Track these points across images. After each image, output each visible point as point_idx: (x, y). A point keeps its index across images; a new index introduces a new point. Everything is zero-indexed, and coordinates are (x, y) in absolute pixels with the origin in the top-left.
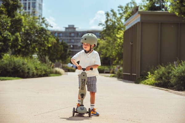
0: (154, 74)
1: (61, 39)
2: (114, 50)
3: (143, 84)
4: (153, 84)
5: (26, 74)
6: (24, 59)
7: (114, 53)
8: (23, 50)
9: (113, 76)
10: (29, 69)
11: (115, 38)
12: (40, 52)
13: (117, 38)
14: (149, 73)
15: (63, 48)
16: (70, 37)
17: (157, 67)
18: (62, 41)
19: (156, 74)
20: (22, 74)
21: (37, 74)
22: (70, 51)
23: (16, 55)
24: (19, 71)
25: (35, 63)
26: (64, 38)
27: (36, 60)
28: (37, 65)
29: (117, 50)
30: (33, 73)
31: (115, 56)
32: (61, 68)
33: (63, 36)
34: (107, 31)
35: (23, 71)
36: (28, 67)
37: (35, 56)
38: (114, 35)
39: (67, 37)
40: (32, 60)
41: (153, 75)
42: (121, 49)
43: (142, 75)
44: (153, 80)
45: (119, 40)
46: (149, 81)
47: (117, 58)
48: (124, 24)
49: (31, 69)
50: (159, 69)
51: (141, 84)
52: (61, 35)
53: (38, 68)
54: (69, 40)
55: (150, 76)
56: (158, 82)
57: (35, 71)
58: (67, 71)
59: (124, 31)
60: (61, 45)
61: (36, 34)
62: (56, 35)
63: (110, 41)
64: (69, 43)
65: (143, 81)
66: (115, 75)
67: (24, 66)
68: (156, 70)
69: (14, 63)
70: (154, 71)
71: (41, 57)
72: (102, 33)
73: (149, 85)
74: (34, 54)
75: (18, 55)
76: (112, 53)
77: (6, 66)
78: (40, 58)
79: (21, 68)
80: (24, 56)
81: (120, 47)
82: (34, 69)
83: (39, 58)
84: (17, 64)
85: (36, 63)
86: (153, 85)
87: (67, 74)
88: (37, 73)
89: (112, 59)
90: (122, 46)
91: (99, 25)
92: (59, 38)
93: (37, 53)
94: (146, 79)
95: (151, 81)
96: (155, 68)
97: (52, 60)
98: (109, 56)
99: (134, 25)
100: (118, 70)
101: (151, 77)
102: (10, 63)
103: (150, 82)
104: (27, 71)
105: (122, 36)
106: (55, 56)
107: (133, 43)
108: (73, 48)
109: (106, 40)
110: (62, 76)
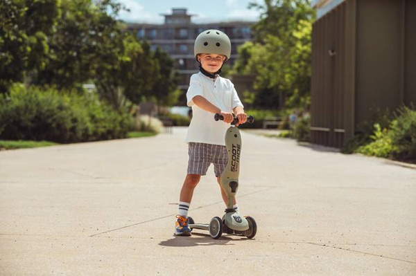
0: (391, 129)
1: (154, 44)
2: (288, 70)
3: (361, 155)
4: (388, 153)
5: (69, 134)
6: (63, 95)
7: (289, 78)
8: (60, 72)
9: (287, 136)
10: (74, 120)
11: (291, 39)
12: (100, 76)
13: (296, 39)
14: (377, 126)
15: (158, 67)
16: (177, 38)
17: (398, 110)
18: (158, 49)
19: (394, 130)
20: (57, 132)
21: (95, 133)
22: (177, 74)
23: (43, 85)
24: (50, 124)
25: (91, 105)
26: (161, 41)
27: (92, 97)
28: (94, 110)
29: (295, 69)
30: (86, 130)
31: (290, 85)
32: (155, 116)
33: (158, 38)
34: (272, 24)
35: (59, 126)
36: (71, 115)
37: (89, 89)
38: (287, 34)
39: (170, 39)
40: (82, 98)
41: (387, 132)
42: (306, 68)
43: (360, 133)
44: (386, 144)
45: (299, 45)
46: (377, 147)
47: (296, 91)
48: (313, 5)
49: (79, 120)
50: (403, 117)
51: (358, 154)
52: (154, 33)
53: (97, 116)
54: (174, 48)
55: (379, 134)
56: (400, 149)
57: (90, 126)
58: (171, 123)
59: (313, 21)
60: (153, 58)
61: (93, 33)
62: (142, 33)
63: (277, 48)
64: (176, 53)
65: (361, 147)
66: (291, 132)
67: (64, 112)
68: (395, 119)
69: (38, 105)
70: (389, 121)
71: (106, 91)
72: (258, 28)
73: (378, 156)
74: (86, 82)
75: (47, 86)
76: (283, 77)
77: (18, 114)
78: (102, 91)
79: (55, 117)
80: (63, 89)
81: (303, 63)
82: (87, 119)
83: (99, 91)
84: (46, 108)
85: (93, 104)
86: (387, 157)
87: (171, 133)
88: (94, 129)
89: (284, 92)
90: (308, 61)
91: (249, 8)
92: (149, 42)
93: (96, 80)
94: (369, 141)
95: (382, 147)
96: (394, 113)
97: (133, 97)
98: (277, 86)
99: (339, 7)
101: (382, 137)
102: (27, 107)
103: (379, 150)
104: (69, 125)
105: (306, 35)
106: (140, 87)
107: (335, 53)
108: (185, 67)
109: (268, 45)
110: (159, 137)
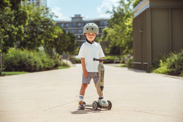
0: (167, 62)
1: (67, 30)
2: (123, 39)
3: (155, 73)
4: (166, 72)
5: (33, 68)
6: (30, 52)
7: (124, 42)
8: (29, 42)
9: (124, 66)
10: (35, 63)
11: (124, 26)
12: (46, 44)
13: (126, 26)
14: (161, 61)
15: (70, 39)
16: (77, 27)
17: (169, 54)
18: (69, 32)
20: (28, 68)
21: (44, 68)
22: (77, 42)
23: (22, 49)
24: (25, 65)
25: (42, 56)
26: (71, 28)
27: (43, 53)
28: (43, 58)
29: (126, 38)
30: (40, 66)
31: (124, 45)
32: (69, 60)
33: (69, 27)
34: (116, 20)
35: (29, 65)
36: (34, 60)
37: (41, 49)
38: (122, 24)
39: (74, 27)
40: (38, 53)
41: (165, 63)
42: (131, 37)
43: (154, 64)
44: (165, 68)
45: (128, 28)
46: (161, 70)
47: (127, 47)
48: (132, 11)
49: (37, 62)
50: (172, 57)
51: (153, 73)
52: (67, 25)
53: (45, 61)
54: (76, 31)
55: (161, 64)
56: (171, 70)
57: (42, 65)
58: (75, 62)
59: (133, 18)
60: (67, 36)
61: (42, 26)
62: (63, 25)
63: (119, 30)
64: (77, 33)
65: (155, 70)
66: (125, 65)
67: (31, 59)
68: (168, 58)
69: (20, 56)
70: (165, 59)
71: (48, 50)
72: (110, 22)
73: (162, 74)
74: (40, 47)
75: (24, 49)
76: (121, 42)
77: (12, 60)
78: (47, 50)
79: (27, 61)
80: (30, 49)
81: (129, 36)
82: (41, 62)
83: (45, 50)
84: (23, 58)
86: (165, 74)
87: (76, 66)
88: (44, 66)
89: (122, 48)
90: (131, 35)
91: (106, 13)
92: (65, 29)
93: (44, 45)
94: (158, 67)
95: (163, 69)
96: (168, 56)
97: (59, 52)
98: (119, 45)
99: (143, 12)
100: (129, 59)
101: (163, 65)
102: (15, 57)
103: (162, 71)
104: (33, 64)
105: (130, 24)
106: (62, 48)
107: (142, 31)
108: (80, 39)
109: (115, 29)
110: (71, 68)
